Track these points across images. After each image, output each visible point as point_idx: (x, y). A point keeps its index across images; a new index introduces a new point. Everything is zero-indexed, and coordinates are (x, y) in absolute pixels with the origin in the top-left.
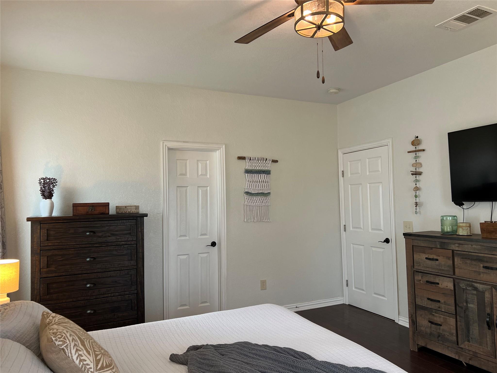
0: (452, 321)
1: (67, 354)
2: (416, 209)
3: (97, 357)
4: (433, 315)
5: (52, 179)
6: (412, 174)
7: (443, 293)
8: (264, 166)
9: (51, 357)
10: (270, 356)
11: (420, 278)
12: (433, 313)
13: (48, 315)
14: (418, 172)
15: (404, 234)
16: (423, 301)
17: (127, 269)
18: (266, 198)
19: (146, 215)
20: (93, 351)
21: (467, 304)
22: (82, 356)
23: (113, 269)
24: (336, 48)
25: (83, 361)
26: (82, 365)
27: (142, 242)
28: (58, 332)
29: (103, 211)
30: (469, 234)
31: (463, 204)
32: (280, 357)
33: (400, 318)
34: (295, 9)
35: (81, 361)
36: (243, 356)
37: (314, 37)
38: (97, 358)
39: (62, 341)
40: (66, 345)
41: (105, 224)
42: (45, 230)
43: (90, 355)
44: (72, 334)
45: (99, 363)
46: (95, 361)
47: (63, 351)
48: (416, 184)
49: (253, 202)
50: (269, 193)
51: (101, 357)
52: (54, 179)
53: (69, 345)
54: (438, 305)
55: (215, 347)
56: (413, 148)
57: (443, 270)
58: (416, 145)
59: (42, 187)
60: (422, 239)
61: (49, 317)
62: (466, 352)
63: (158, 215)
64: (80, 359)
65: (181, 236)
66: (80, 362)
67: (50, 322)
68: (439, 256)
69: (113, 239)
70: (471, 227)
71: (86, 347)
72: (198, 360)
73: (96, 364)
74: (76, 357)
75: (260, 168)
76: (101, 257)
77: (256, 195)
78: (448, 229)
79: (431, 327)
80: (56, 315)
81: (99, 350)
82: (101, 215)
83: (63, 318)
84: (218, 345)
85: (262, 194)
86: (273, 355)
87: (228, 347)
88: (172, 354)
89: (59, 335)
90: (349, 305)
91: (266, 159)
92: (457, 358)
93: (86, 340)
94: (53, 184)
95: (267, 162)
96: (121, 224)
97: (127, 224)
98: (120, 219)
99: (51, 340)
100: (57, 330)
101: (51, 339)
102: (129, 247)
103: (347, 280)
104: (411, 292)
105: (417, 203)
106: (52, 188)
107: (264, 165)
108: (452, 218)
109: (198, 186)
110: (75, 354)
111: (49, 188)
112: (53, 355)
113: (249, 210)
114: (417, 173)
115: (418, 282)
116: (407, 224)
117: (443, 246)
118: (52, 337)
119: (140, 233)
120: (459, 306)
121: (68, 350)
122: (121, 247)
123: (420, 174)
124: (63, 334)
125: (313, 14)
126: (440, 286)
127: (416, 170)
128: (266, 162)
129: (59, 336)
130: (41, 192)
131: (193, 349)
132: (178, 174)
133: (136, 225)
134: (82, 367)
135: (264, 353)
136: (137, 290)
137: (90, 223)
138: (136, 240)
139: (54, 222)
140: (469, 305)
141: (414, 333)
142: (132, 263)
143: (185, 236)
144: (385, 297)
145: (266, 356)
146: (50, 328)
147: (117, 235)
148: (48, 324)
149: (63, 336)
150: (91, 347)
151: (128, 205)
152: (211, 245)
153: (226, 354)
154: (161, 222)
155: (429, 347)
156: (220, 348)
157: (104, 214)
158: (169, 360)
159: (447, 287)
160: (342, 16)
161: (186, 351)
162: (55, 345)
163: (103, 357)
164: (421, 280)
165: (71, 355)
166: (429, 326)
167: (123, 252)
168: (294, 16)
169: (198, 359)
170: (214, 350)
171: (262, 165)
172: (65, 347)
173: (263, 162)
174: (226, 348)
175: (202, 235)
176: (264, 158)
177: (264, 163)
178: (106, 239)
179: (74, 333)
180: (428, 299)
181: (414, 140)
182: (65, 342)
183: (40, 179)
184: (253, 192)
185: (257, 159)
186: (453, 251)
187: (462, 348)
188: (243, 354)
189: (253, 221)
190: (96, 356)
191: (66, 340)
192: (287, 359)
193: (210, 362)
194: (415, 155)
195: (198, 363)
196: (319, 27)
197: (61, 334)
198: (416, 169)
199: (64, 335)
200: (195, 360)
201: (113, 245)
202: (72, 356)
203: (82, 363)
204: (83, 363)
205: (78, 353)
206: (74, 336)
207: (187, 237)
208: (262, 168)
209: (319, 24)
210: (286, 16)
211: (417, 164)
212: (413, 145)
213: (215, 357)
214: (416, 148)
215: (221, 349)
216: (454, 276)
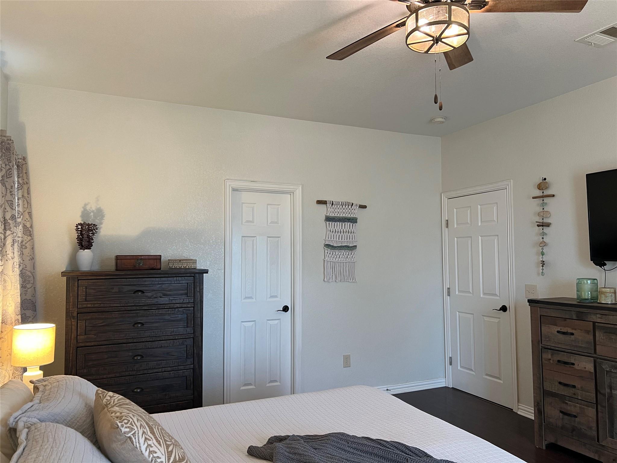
0: (591, 412)
1: (135, 443)
2: (543, 270)
3: (168, 448)
4: (567, 404)
5: (92, 225)
6: (537, 226)
7: (580, 377)
8: (349, 213)
9: (115, 447)
10: (376, 451)
11: (550, 357)
12: (566, 401)
13: (103, 394)
14: (545, 223)
15: (529, 301)
16: (553, 386)
17: (182, 338)
18: (351, 253)
19: (206, 272)
20: (163, 440)
21: (611, 391)
22: (152, 447)
23: (164, 338)
24: (452, 66)
25: (153, 453)
26: (152, 458)
27: (200, 305)
28: (123, 416)
29: (153, 266)
30: (614, 302)
31: (605, 264)
32: (389, 453)
33: (519, 407)
34: (408, 17)
35: (150, 452)
36: (341, 451)
37: (429, 53)
38: (169, 450)
39: (129, 427)
40: (133, 432)
41: (156, 282)
42: (84, 287)
43: (161, 445)
44: (140, 418)
45: (171, 456)
46: (167, 454)
47: (129, 440)
48: (542, 238)
49: (335, 257)
50: (356, 246)
51: (173, 448)
52: (94, 225)
53: (137, 432)
54: (572, 390)
55: (303, 439)
56: (538, 193)
57: (581, 347)
58: (543, 189)
59: (79, 234)
60: (552, 307)
61: (105, 397)
62: (609, 451)
63: (219, 272)
64: (149, 450)
65: (246, 298)
66: (150, 454)
67: (108, 403)
68: (575, 329)
69: (165, 300)
70: (616, 293)
71: (155, 435)
72: (286, 455)
73: (168, 457)
74: (145, 448)
75: (344, 215)
76: (150, 322)
77: (339, 248)
78: (587, 295)
79: (563, 419)
80: (114, 394)
81: (170, 439)
82: (151, 271)
83: (122, 398)
84: (306, 435)
85: (347, 248)
86: (380, 451)
87: (320, 439)
88: (250, 446)
89: (125, 419)
90: (453, 388)
91: (353, 204)
92: (597, 458)
93: (154, 426)
94: (93, 231)
95: (353, 207)
96: (176, 282)
97: (184, 282)
98: (175, 276)
99: (116, 426)
100: (121, 413)
101: (116, 424)
102: (184, 311)
103: (451, 357)
104: (538, 374)
105: (544, 262)
106: (91, 236)
107: (350, 211)
108: (591, 281)
109: (267, 237)
110: (144, 444)
111: (88, 236)
112: (117, 445)
113: (330, 267)
114: (543, 225)
115: (546, 362)
116: (529, 288)
117: (581, 317)
118: (118, 422)
119: (198, 294)
120: (600, 393)
121: (135, 438)
122: (175, 310)
123: (548, 225)
124: (129, 418)
125: (431, 24)
126: (576, 367)
127: (543, 221)
128: (351, 207)
129: (126, 421)
130: (77, 240)
131: (275, 440)
132: (244, 221)
133: (194, 283)
134: (152, 460)
135: (367, 448)
136: (193, 364)
137: (137, 279)
138: (194, 302)
139: (95, 278)
140: (613, 392)
141: (540, 426)
142: (188, 331)
143: (251, 298)
144: (500, 380)
145: (370, 451)
146: (111, 410)
147: (170, 295)
148: (105, 405)
149: (129, 420)
150: (161, 436)
151: (183, 258)
152: (282, 310)
153: (319, 448)
154: (223, 281)
155: (559, 443)
156: (309, 439)
157: (155, 269)
158: (247, 454)
159: (585, 368)
160: (467, 26)
161: (267, 443)
162: (121, 432)
163: (174, 448)
164: (550, 359)
165: (139, 445)
166: (561, 417)
167: (178, 317)
168: (405, 25)
169: (286, 453)
170: (304, 442)
171: (347, 211)
172: (132, 434)
173: (348, 207)
174: (317, 440)
175: (272, 297)
176: (349, 203)
177: (350, 209)
178: (158, 300)
179: (141, 417)
180: (560, 383)
181: (541, 183)
182: (132, 429)
183: (77, 224)
184: (335, 245)
185: (340, 203)
186: (594, 323)
187: (603, 446)
188: (340, 448)
189: (335, 281)
190: (168, 446)
191: (133, 426)
192: (398, 457)
193: (302, 457)
194: (542, 202)
195: (286, 458)
196: (437, 40)
197: (128, 418)
198: (543, 219)
199: (131, 420)
200: (282, 454)
201: (165, 308)
202: (140, 447)
203: (151, 456)
204: (153, 456)
205: (147, 443)
206: (142, 421)
207: (253, 299)
208: (347, 215)
209: (437, 37)
210: (394, 27)
211: (544, 213)
212: (539, 189)
213: (307, 451)
214: (543, 193)
215: (312, 441)
216: (595, 355)
